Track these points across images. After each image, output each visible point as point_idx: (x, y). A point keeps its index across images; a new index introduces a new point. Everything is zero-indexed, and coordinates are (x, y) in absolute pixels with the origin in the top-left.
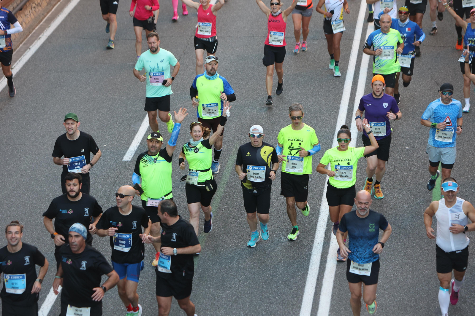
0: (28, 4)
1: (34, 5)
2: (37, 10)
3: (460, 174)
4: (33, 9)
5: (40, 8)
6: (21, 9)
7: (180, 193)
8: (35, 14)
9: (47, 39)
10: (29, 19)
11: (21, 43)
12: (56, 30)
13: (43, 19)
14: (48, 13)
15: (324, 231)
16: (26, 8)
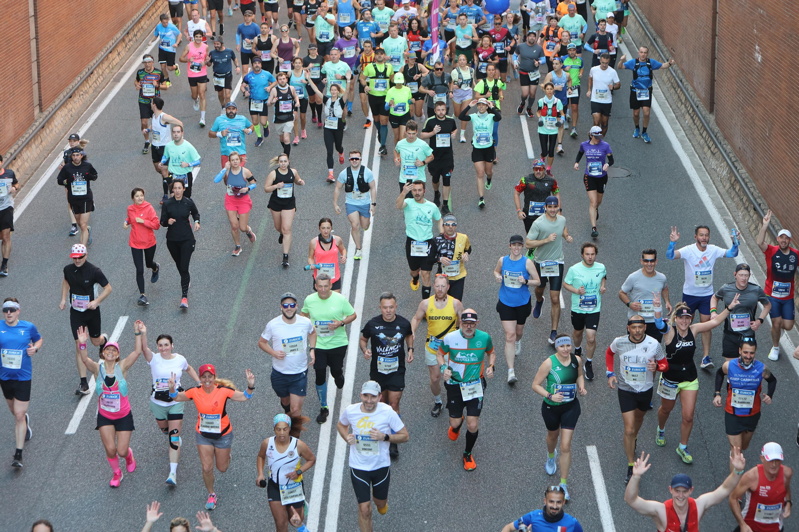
0: (76, 92)
1: (82, 93)
2: (85, 97)
3: (469, 227)
4: (81, 96)
5: (87, 95)
6: (71, 97)
7: (218, 254)
8: (83, 101)
9: (94, 122)
10: (78, 105)
11: (71, 127)
12: (102, 114)
13: (90, 104)
14: (94, 99)
15: (350, 283)
16: (75, 96)
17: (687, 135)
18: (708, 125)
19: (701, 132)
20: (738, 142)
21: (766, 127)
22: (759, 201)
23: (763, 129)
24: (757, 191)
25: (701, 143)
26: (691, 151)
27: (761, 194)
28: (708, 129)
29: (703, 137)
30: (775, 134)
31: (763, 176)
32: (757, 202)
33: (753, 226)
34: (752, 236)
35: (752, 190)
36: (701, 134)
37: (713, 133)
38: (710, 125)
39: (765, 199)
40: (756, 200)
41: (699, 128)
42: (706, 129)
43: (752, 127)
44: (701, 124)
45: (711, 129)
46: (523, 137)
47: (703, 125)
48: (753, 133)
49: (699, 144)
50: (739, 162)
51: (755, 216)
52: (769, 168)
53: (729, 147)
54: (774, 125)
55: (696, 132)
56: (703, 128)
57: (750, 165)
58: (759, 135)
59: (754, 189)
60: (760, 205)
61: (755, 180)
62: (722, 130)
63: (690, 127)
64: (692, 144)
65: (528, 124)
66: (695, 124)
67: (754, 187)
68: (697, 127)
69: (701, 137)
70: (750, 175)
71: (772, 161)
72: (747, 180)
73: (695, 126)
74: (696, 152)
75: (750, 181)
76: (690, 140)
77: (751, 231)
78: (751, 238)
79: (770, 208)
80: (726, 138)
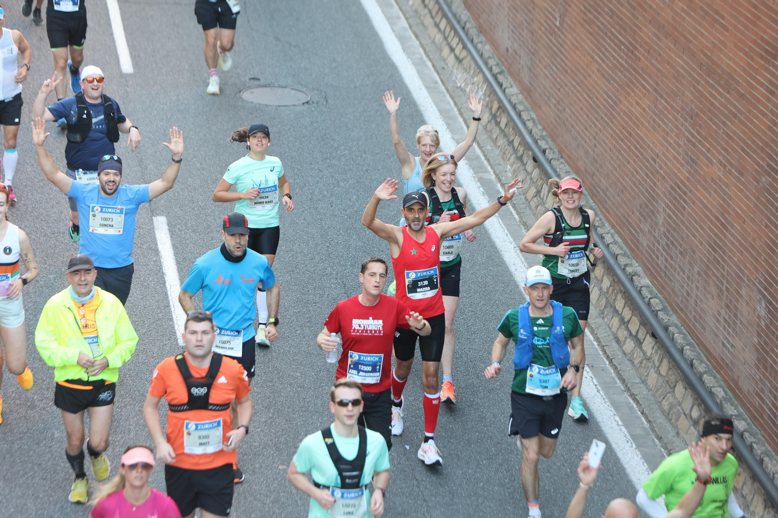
17: (411, 27)
18: (450, 8)
19: (437, 20)
20: (505, 37)
21: (554, 11)
22: (543, 144)
23: (551, 13)
24: (540, 127)
25: (437, 40)
26: (418, 56)
27: (546, 131)
28: (450, 15)
29: (440, 30)
30: (571, 21)
31: (549, 99)
32: (539, 147)
33: (533, 190)
34: (530, 209)
35: (530, 124)
36: (437, 25)
37: (459, 22)
38: (454, 7)
39: (553, 140)
40: (536, 142)
41: (434, 13)
42: (445, 16)
43: (530, 12)
44: (437, 7)
45: (455, 15)
46: (112, 34)
47: (441, 8)
48: (533, 21)
49: (433, 42)
50: (506, 73)
51: (536, 173)
52: (560, 84)
53: (488, 47)
54: (570, 6)
55: (428, 21)
56: (440, 15)
57: (526, 80)
58: (541, 24)
59: (534, 122)
60: (544, 152)
61: (535, 106)
62: (476, 17)
63: (416, 11)
64: (421, 43)
65: (121, 9)
66: (426, 6)
67: (533, 119)
68: (430, 12)
69: (436, 30)
70: (526, 98)
71: (567, 72)
72: (520, 108)
73: (426, 11)
74: (428, 56)
75: (526, 109)
76: (417, 36)
77: (529, 198)
78: (528, 211)
79: (562, 157)
80: (481, 30)
